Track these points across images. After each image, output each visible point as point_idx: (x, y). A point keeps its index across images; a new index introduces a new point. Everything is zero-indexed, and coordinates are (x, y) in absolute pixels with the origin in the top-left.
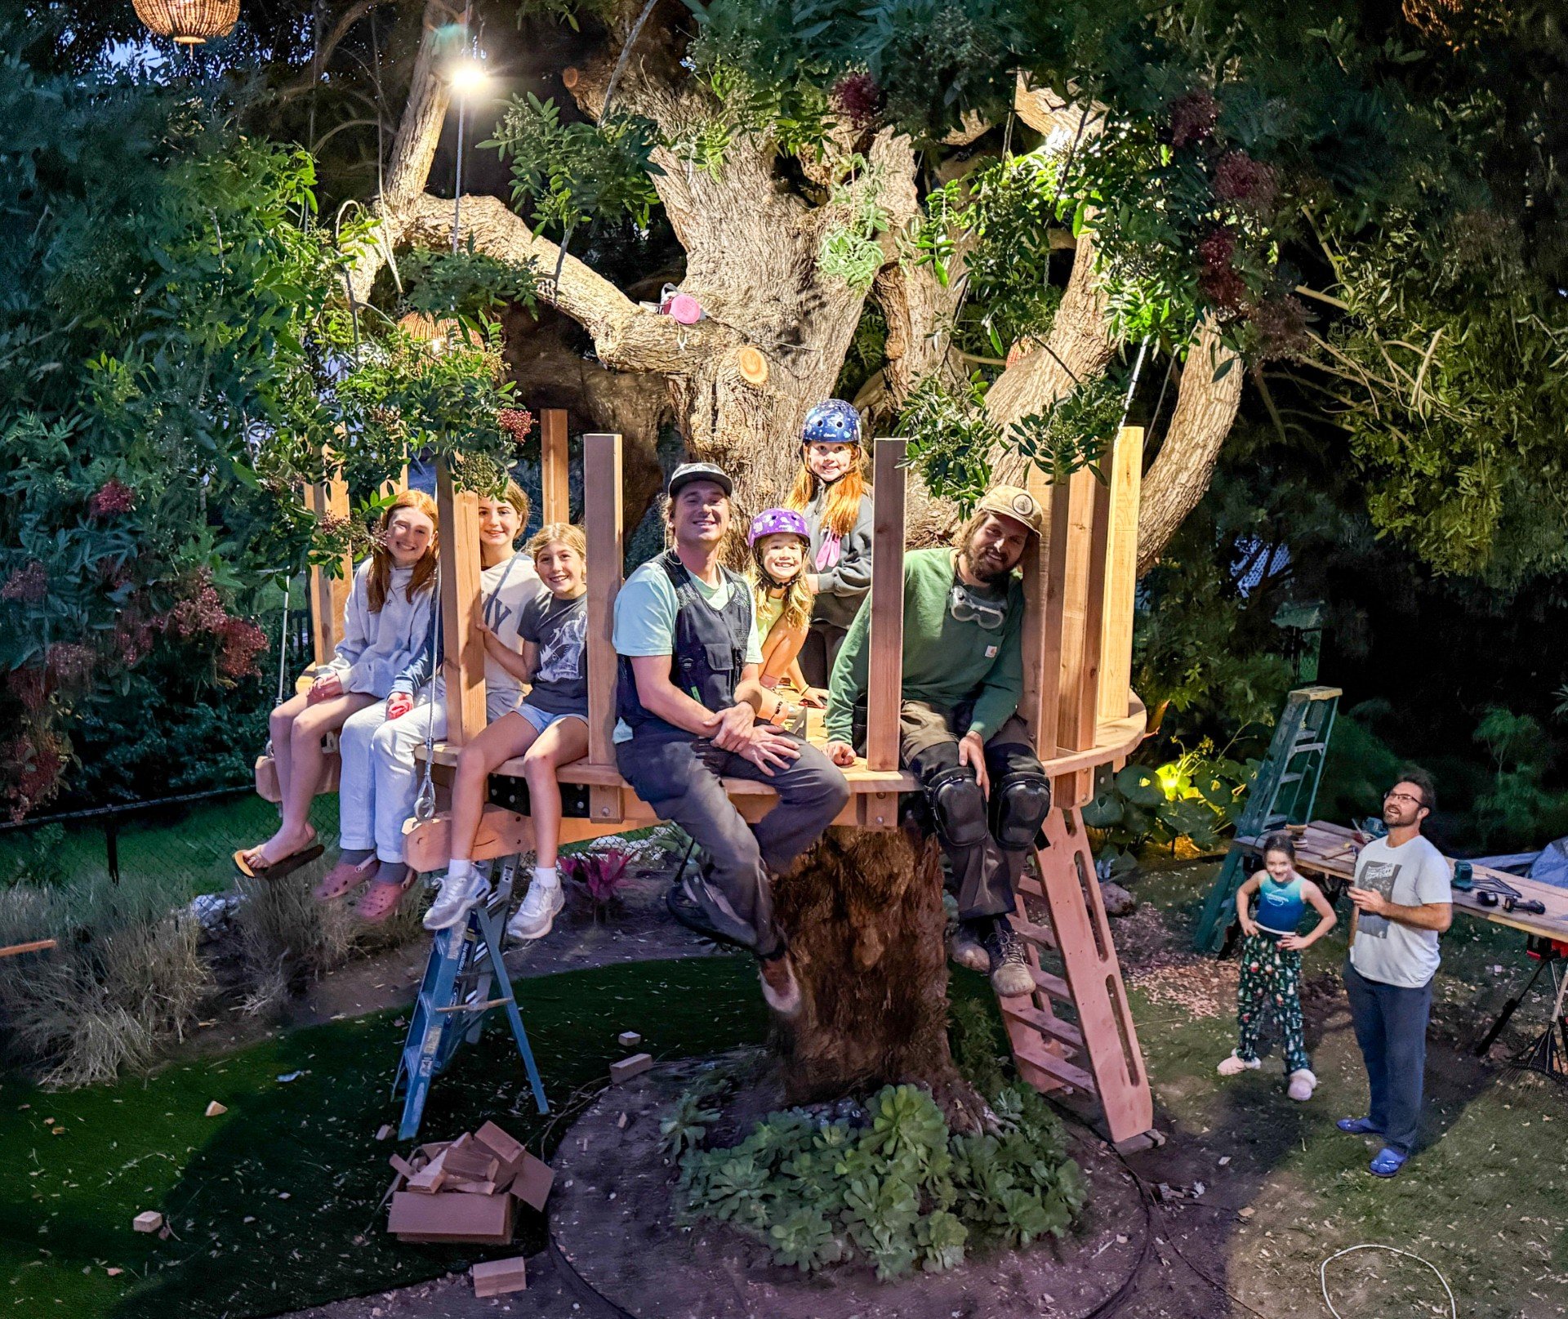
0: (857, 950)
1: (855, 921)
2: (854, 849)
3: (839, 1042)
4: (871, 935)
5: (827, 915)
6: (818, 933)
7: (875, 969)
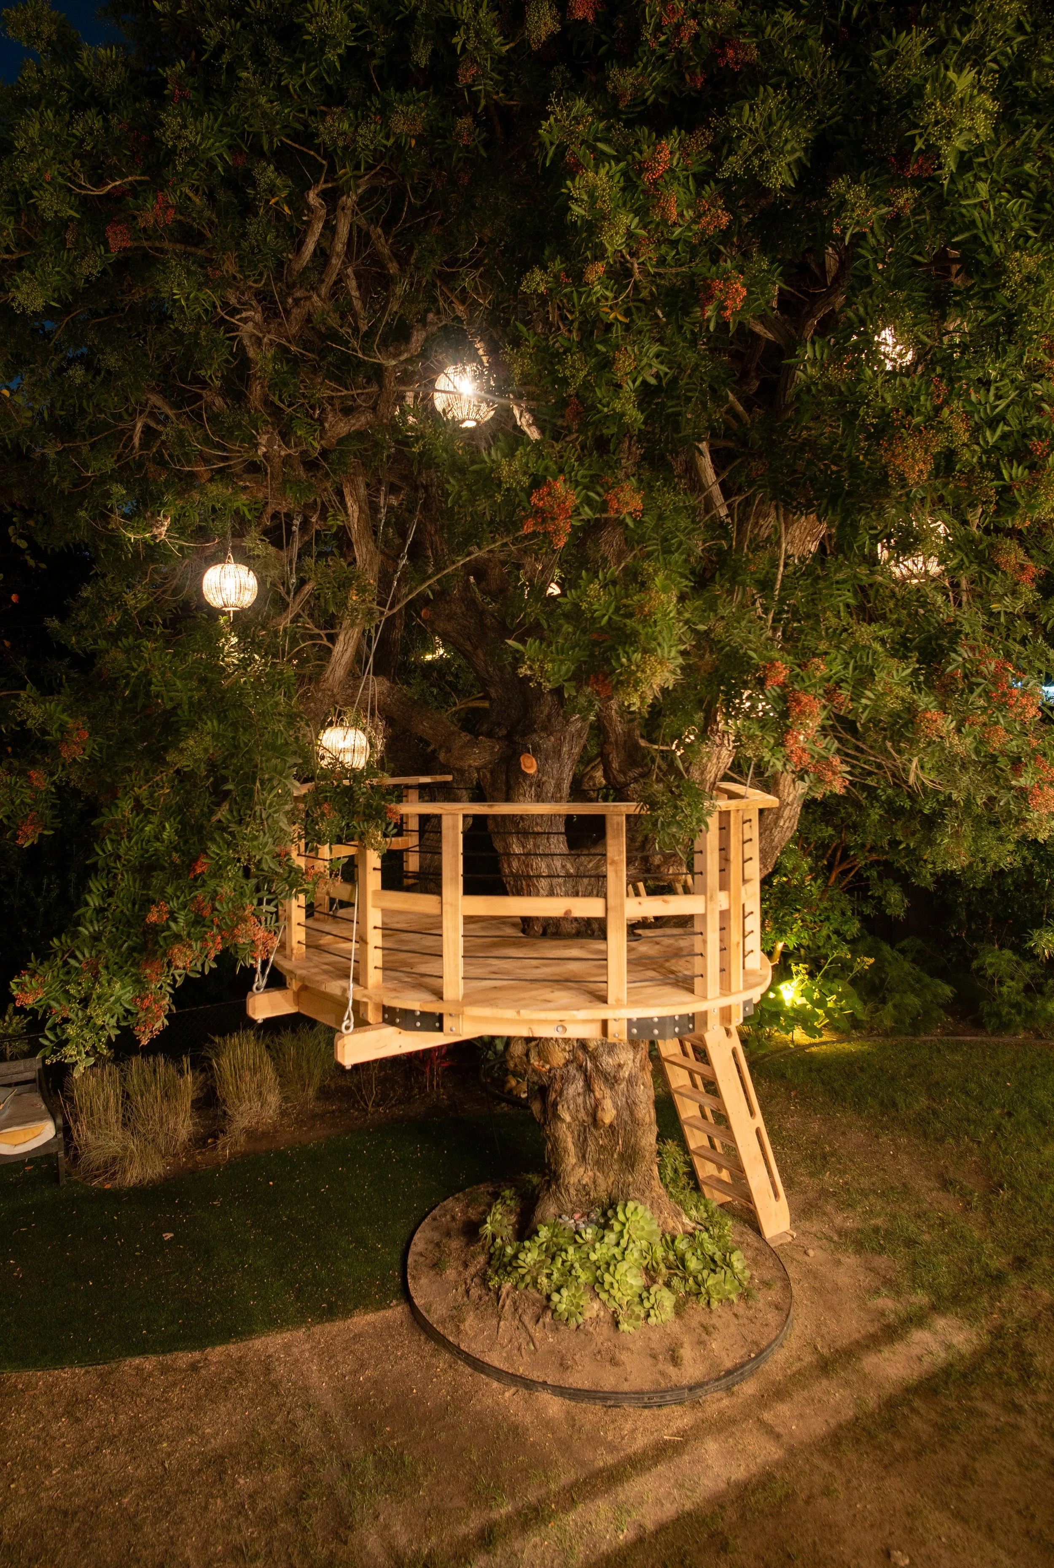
0: (600, 1113)
1: (598, 1094)
2: (596, 1049)
3: (590, 1173)
4: (608, 1104)
5: (580, 1090)
6: (575, 1102)
7: (611, 1125)
